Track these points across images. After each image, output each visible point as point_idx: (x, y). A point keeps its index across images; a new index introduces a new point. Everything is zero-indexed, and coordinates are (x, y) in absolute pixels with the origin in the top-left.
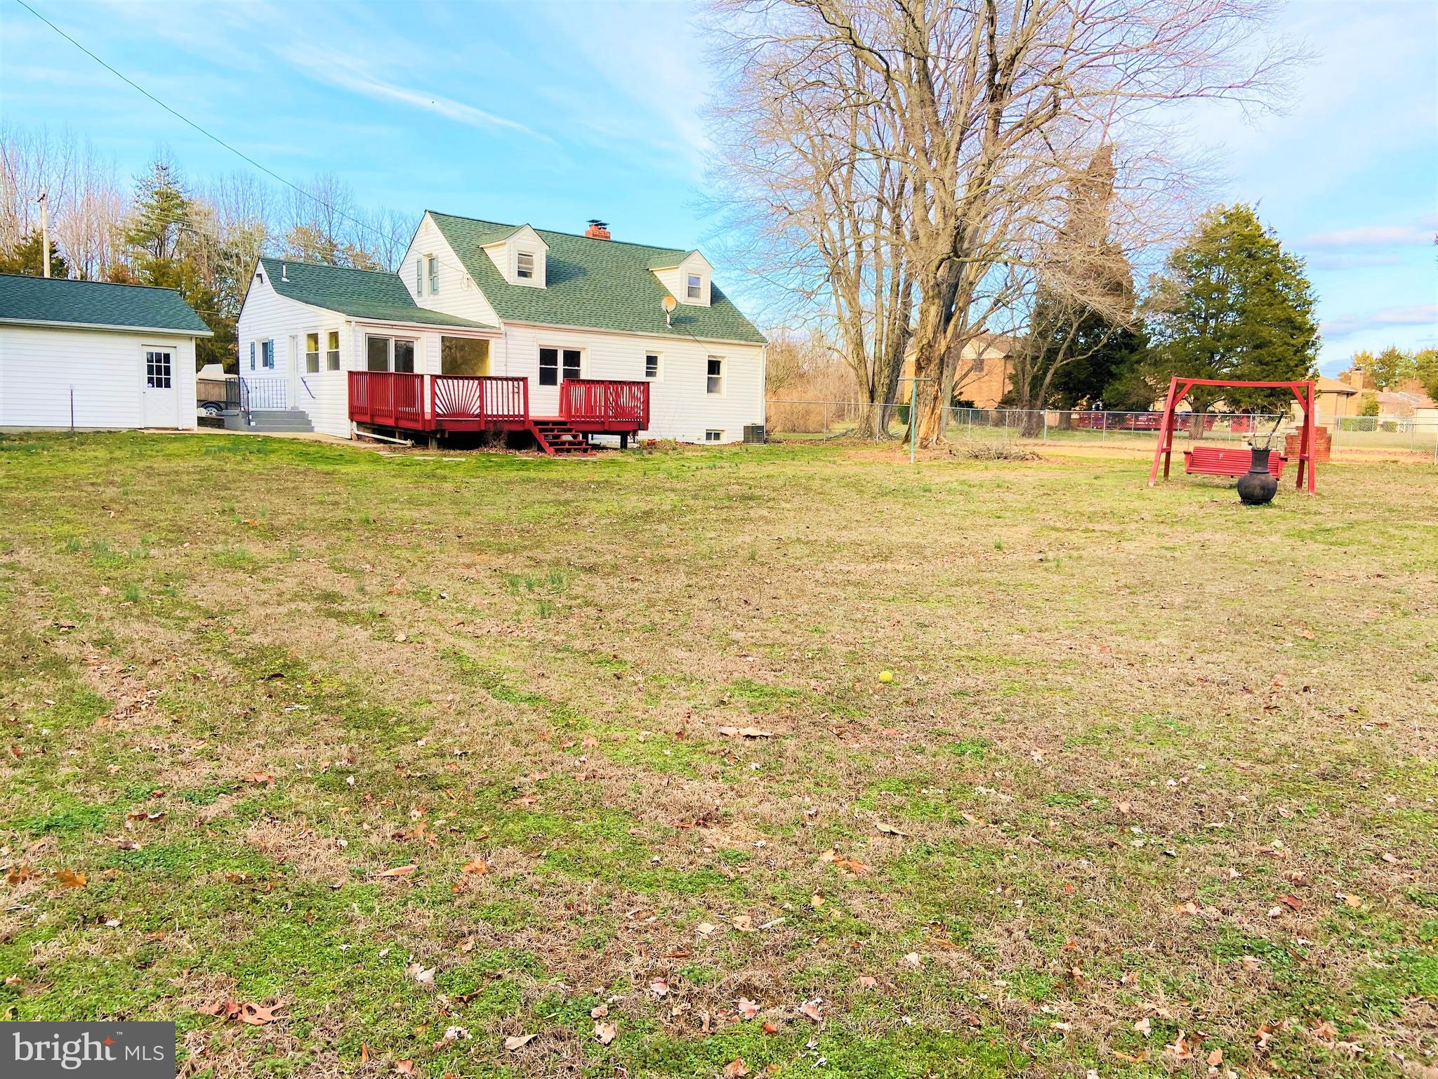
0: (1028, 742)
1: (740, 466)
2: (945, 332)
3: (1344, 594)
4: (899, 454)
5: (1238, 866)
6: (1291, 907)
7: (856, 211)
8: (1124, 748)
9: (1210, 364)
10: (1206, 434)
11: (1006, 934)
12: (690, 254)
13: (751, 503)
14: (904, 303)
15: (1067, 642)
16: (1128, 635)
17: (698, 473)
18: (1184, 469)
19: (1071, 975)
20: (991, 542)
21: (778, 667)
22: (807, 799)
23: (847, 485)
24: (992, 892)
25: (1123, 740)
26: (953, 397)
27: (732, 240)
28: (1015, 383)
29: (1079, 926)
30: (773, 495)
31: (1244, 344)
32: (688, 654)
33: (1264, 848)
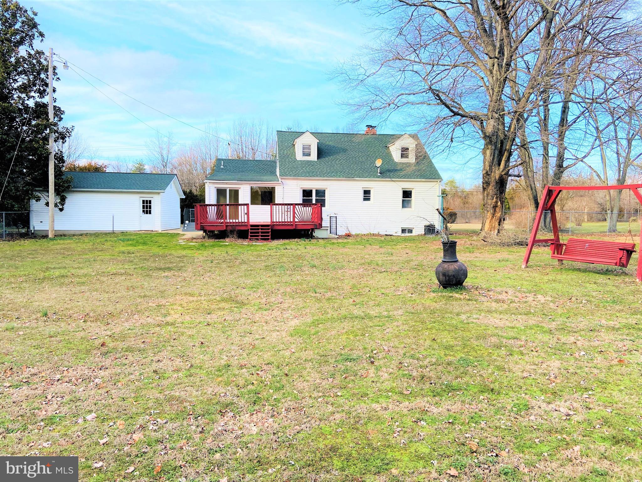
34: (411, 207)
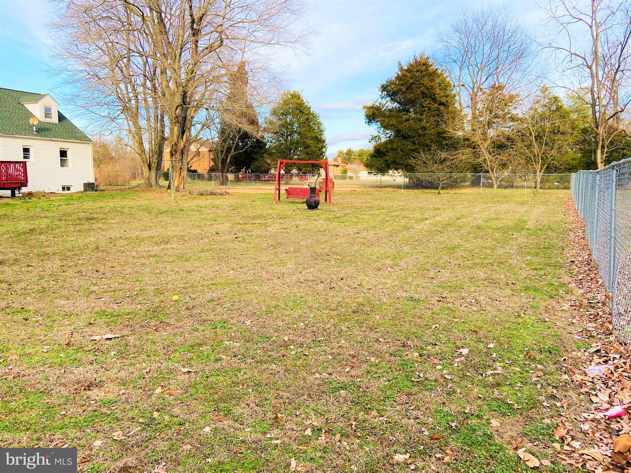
0: (243, 318)
1: (84, 203)
2: (182, 139)
3: (347, 241)
4: (166, 194)
5: (331, 354)
6: (353, 367)
7: (133, 80)
8: (282, 313)
9: (290, 154)
10: (291, 182)
11: (247, 407)
12: (44, 96)
13: (92, 221)
14: (161, 125)
15: (253, 272)
16: (276, 266)
17: (60, 208)
18: (285, 196)
19: (277, 417)
20: (214, 231)
21: (119, 301)
22: (144, 364)
23: (142, 210)
24: (238, 389)
25: (281, 310)
26: (188, 168)
27: (68, 90)
28: (215, 162)
29: (276, 395)
30: (104, 216)
31: (301, 147)
32: (67, 301)
33: (339, 345)
34: (67, 166)
